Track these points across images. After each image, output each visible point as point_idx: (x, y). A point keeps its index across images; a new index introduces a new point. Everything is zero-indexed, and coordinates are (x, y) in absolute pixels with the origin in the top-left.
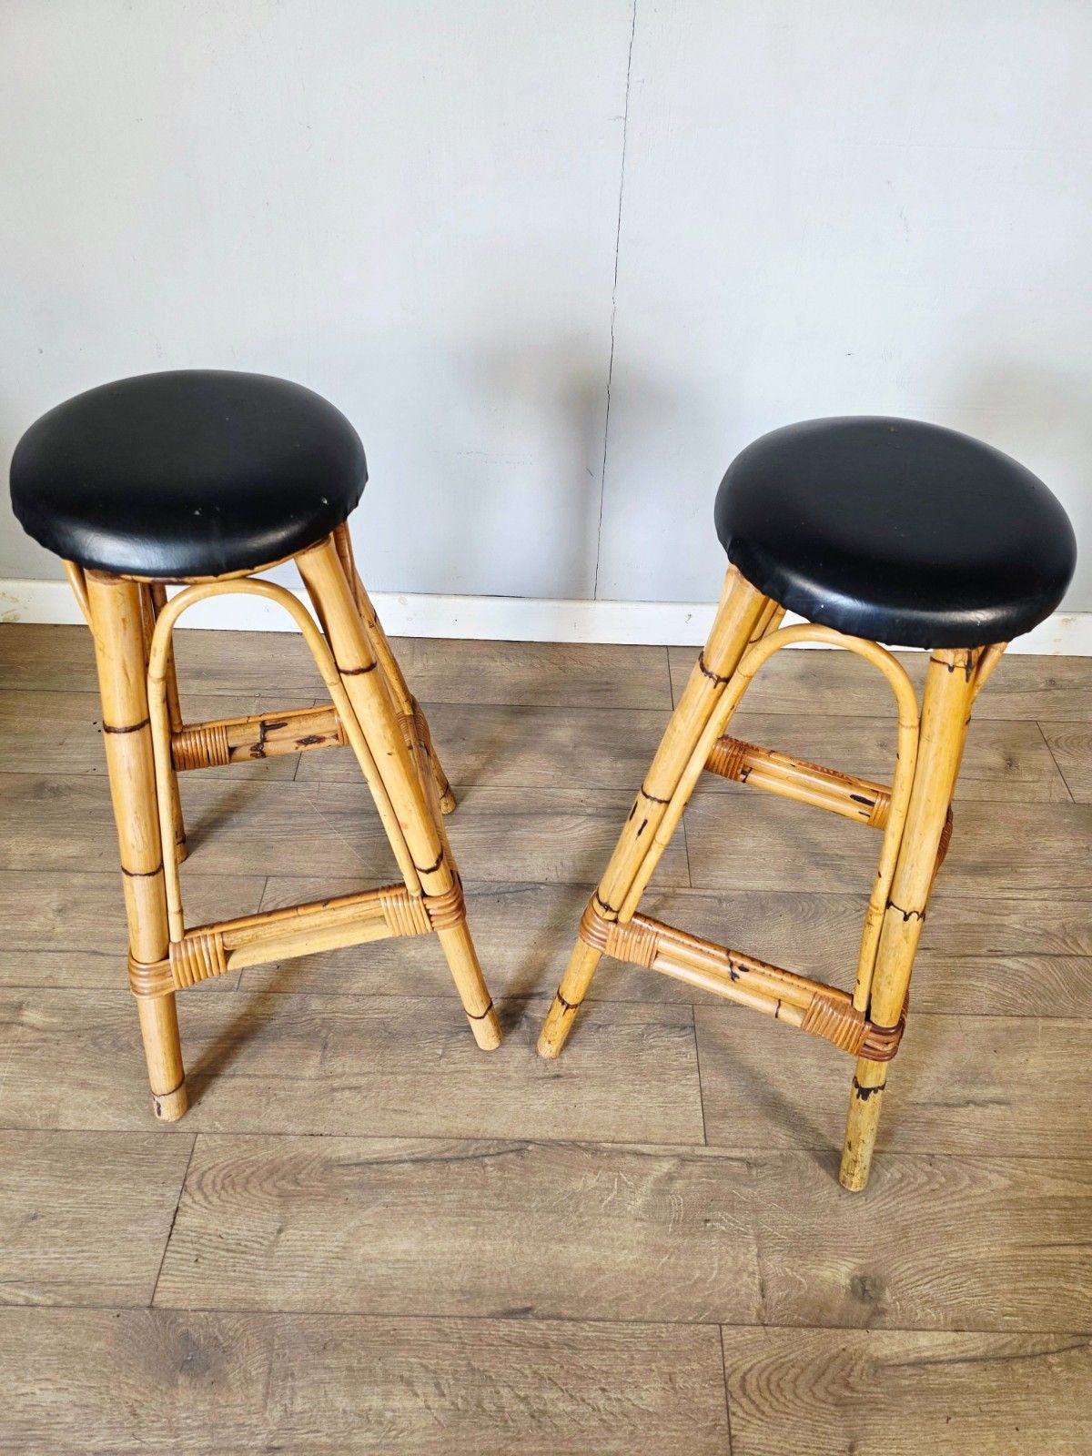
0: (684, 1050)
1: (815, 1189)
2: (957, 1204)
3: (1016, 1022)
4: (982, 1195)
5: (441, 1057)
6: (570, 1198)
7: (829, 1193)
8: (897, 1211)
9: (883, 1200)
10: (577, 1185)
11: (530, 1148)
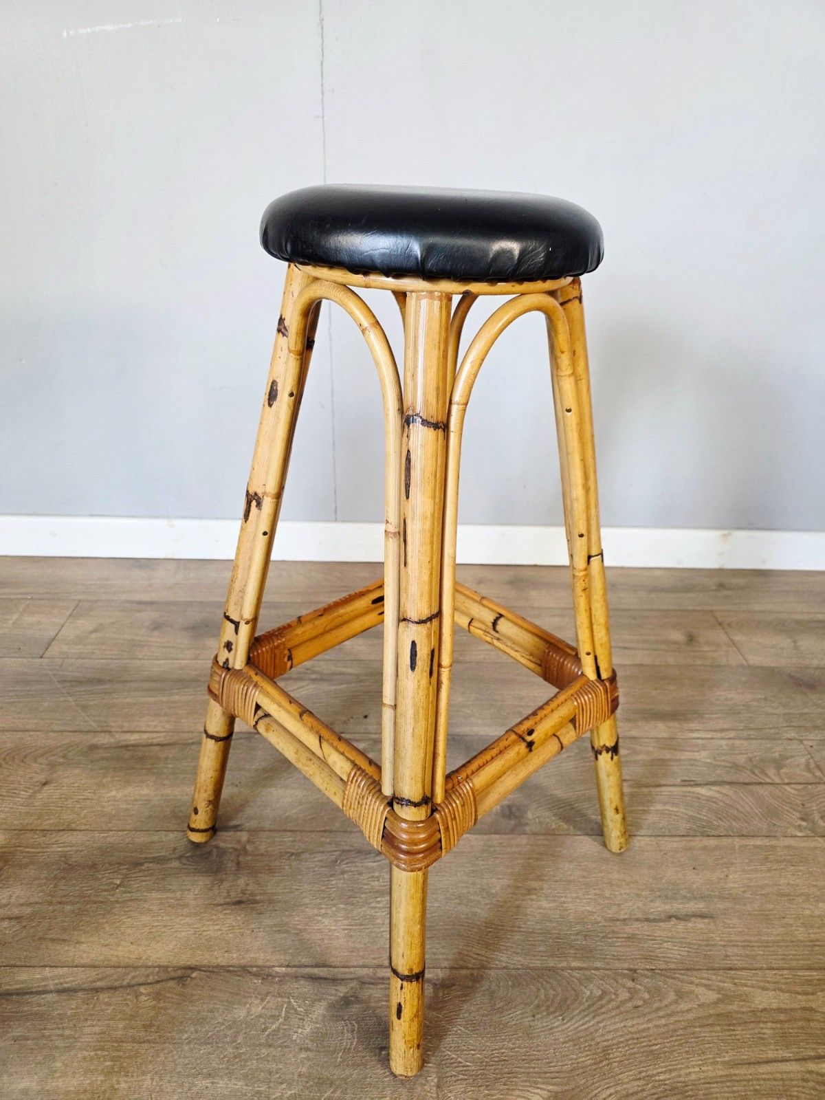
0: (377, 874)
1: (507, 1010)
2: (663, 1021)
3: (712, 842)
4: (688, 1011)
5: (118, 886)
6: (230, 1028)
7: (522, 1014)
8: (597, 1031)
9: (581, 1019)
10: (240, 1013)
11: (194, 975)
